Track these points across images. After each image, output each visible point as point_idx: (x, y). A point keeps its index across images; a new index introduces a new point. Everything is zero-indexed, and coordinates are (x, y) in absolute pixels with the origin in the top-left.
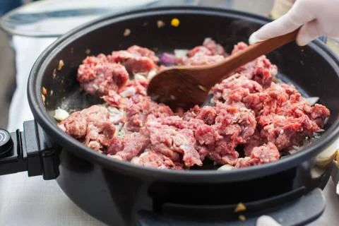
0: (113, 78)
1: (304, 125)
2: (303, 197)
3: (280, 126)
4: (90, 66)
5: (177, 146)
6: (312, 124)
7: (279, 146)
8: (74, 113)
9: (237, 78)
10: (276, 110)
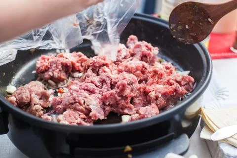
0: (62, 67)
1: (176, 90)
2: (173, 140)
3: (159, 92)
4: (45, 61)
5: (88, 105)
6: (181, 89)
7: (159, 106)
8: (20, 88)
9: (131, 60)
10: (157, 81)
